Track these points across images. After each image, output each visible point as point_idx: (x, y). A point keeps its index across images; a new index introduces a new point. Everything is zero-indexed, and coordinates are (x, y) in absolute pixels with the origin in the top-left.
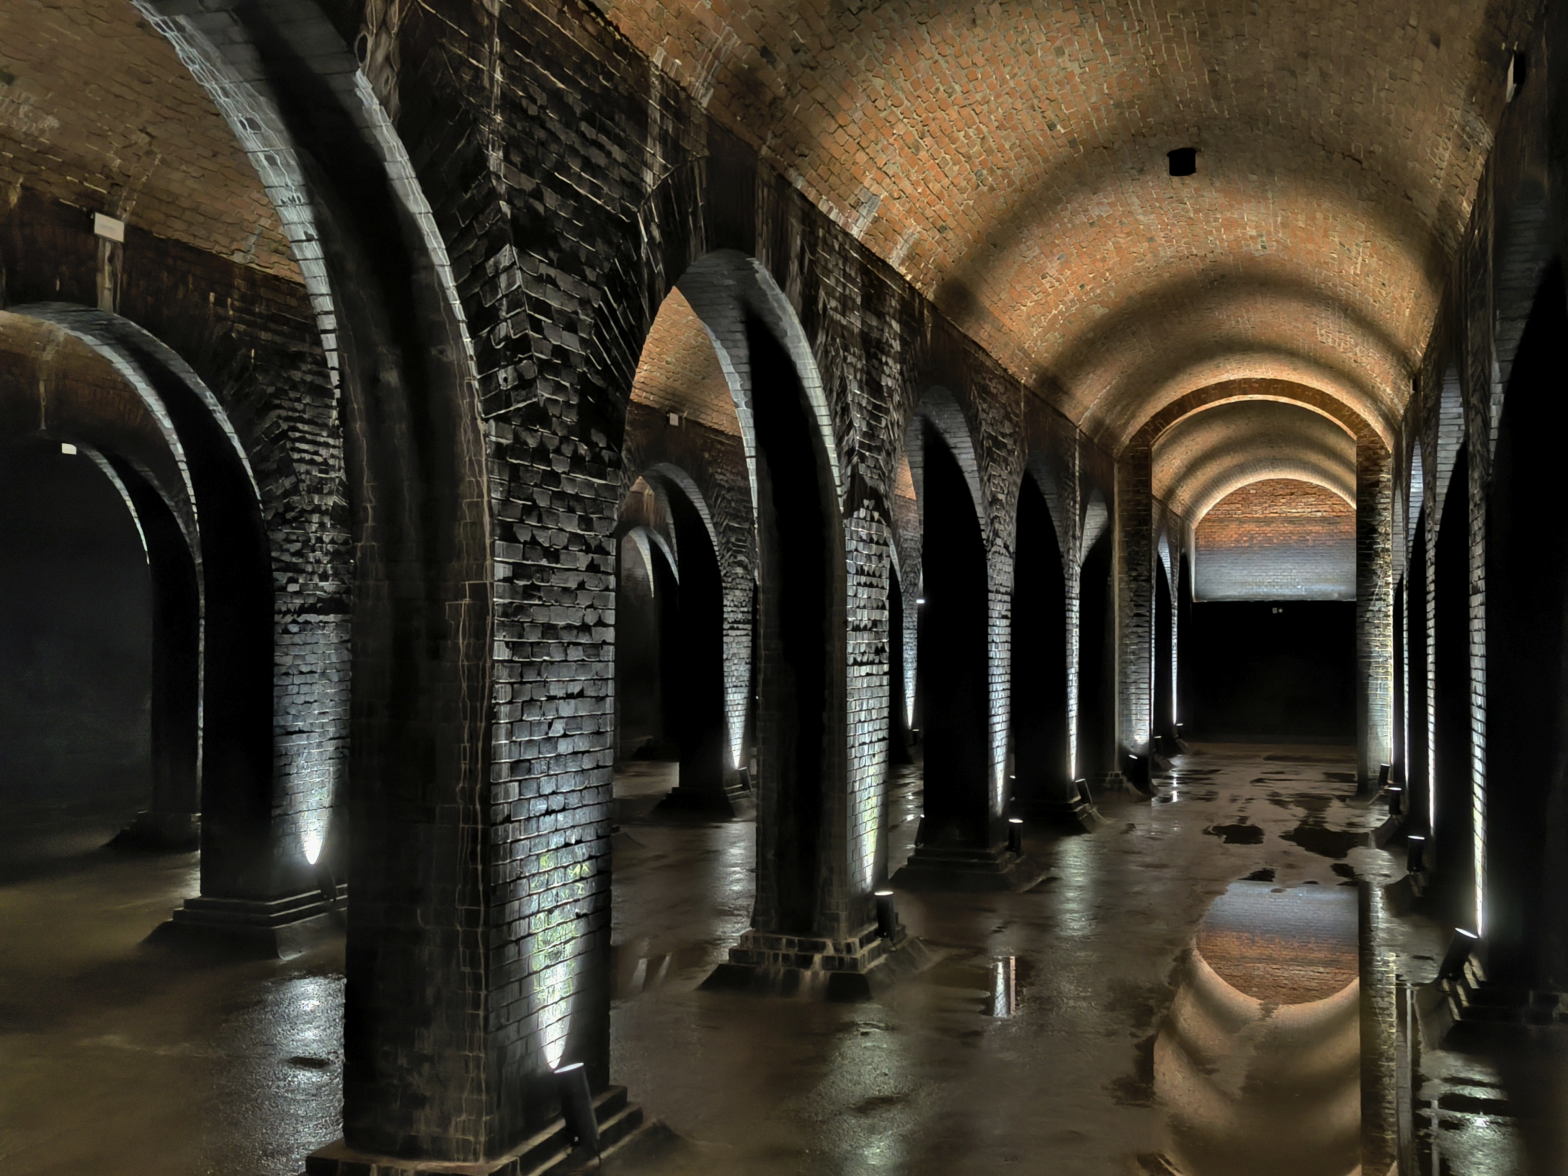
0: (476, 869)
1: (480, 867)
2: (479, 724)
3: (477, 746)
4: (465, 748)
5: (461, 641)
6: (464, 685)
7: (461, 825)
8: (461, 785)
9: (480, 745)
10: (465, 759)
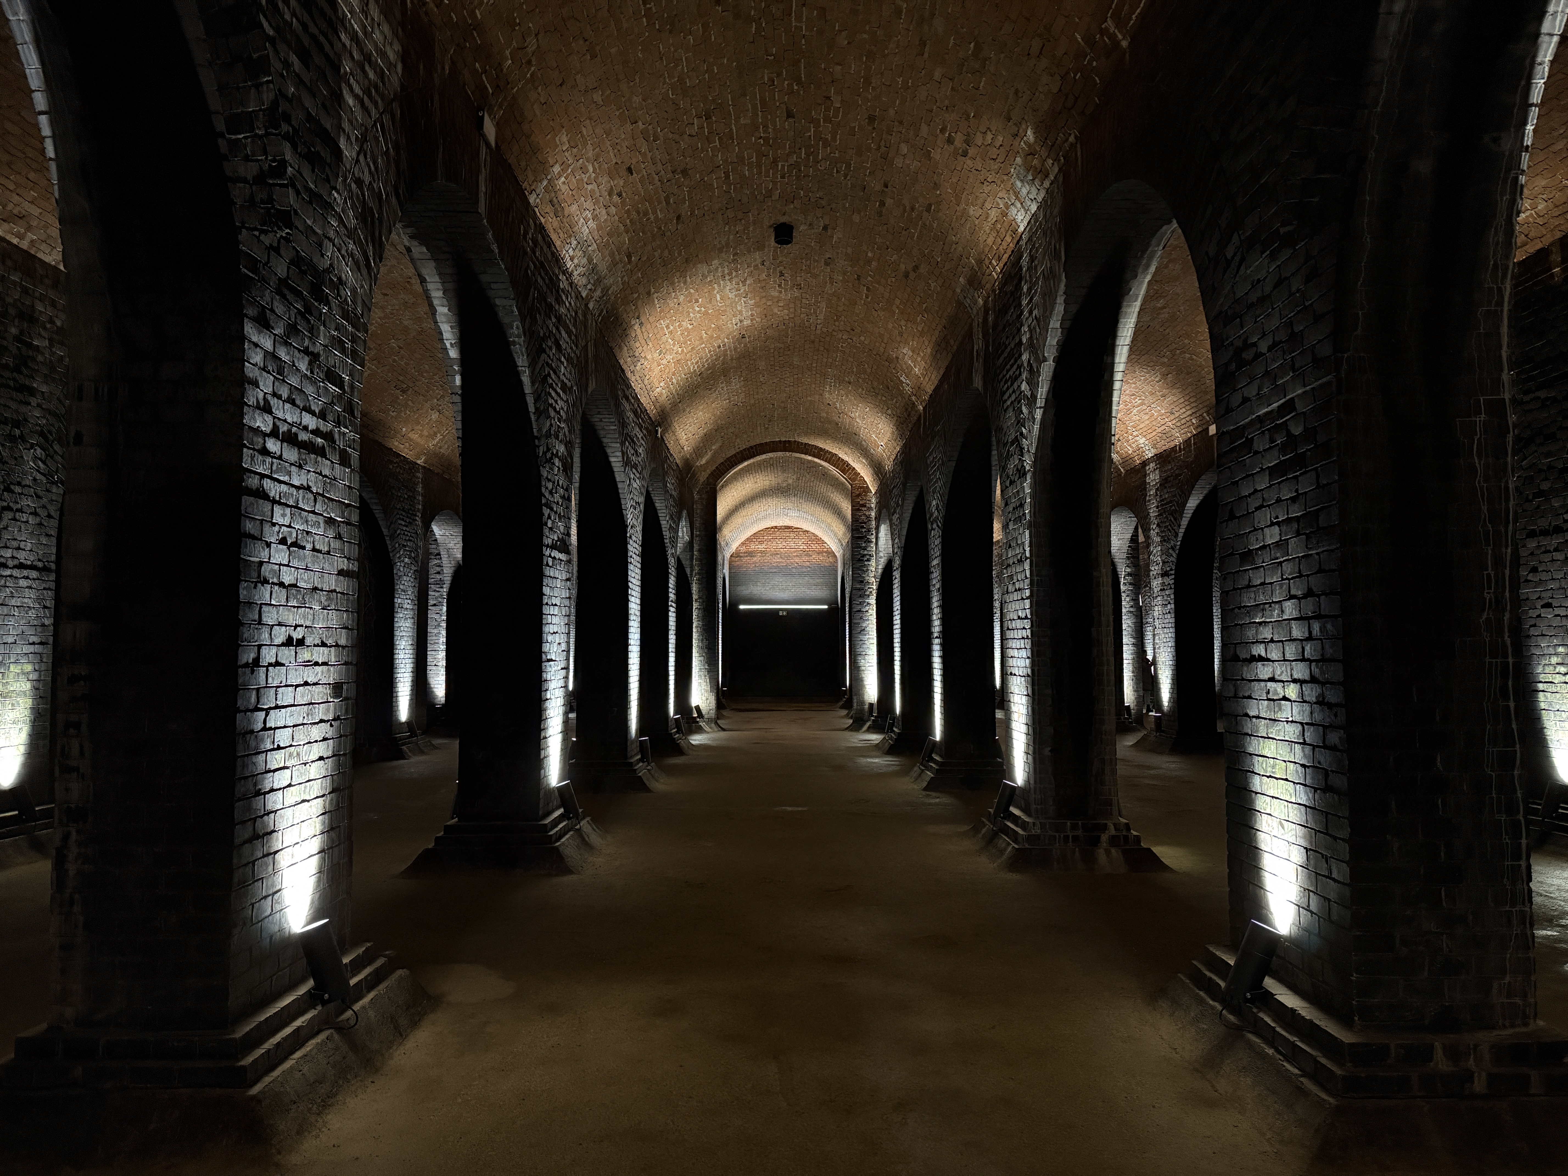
0: (1508, 706)
1: (1512, 705)
2: (1504, 550)
3: (1504, 574)
4: (1489, 575)
5: (1477, 461)
6: (1485, 508)
7: (1487, 659)
8: (1485, 616)
9: (1507, 572)
10: (1489, 588)
